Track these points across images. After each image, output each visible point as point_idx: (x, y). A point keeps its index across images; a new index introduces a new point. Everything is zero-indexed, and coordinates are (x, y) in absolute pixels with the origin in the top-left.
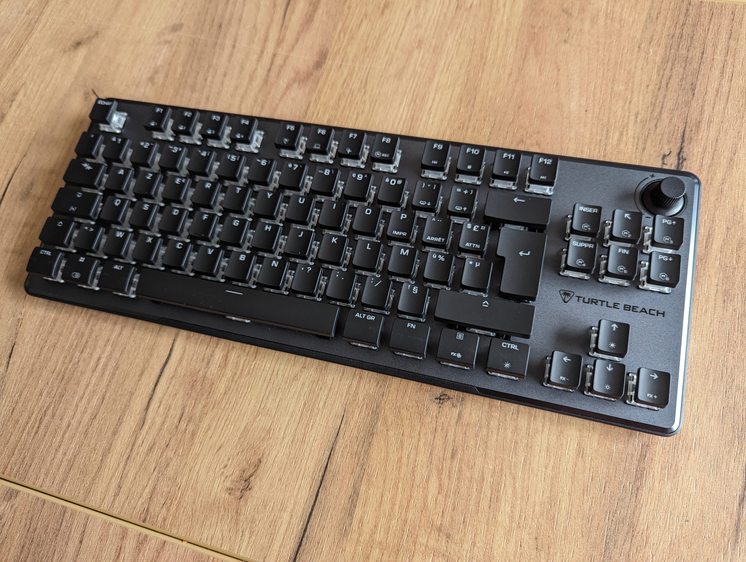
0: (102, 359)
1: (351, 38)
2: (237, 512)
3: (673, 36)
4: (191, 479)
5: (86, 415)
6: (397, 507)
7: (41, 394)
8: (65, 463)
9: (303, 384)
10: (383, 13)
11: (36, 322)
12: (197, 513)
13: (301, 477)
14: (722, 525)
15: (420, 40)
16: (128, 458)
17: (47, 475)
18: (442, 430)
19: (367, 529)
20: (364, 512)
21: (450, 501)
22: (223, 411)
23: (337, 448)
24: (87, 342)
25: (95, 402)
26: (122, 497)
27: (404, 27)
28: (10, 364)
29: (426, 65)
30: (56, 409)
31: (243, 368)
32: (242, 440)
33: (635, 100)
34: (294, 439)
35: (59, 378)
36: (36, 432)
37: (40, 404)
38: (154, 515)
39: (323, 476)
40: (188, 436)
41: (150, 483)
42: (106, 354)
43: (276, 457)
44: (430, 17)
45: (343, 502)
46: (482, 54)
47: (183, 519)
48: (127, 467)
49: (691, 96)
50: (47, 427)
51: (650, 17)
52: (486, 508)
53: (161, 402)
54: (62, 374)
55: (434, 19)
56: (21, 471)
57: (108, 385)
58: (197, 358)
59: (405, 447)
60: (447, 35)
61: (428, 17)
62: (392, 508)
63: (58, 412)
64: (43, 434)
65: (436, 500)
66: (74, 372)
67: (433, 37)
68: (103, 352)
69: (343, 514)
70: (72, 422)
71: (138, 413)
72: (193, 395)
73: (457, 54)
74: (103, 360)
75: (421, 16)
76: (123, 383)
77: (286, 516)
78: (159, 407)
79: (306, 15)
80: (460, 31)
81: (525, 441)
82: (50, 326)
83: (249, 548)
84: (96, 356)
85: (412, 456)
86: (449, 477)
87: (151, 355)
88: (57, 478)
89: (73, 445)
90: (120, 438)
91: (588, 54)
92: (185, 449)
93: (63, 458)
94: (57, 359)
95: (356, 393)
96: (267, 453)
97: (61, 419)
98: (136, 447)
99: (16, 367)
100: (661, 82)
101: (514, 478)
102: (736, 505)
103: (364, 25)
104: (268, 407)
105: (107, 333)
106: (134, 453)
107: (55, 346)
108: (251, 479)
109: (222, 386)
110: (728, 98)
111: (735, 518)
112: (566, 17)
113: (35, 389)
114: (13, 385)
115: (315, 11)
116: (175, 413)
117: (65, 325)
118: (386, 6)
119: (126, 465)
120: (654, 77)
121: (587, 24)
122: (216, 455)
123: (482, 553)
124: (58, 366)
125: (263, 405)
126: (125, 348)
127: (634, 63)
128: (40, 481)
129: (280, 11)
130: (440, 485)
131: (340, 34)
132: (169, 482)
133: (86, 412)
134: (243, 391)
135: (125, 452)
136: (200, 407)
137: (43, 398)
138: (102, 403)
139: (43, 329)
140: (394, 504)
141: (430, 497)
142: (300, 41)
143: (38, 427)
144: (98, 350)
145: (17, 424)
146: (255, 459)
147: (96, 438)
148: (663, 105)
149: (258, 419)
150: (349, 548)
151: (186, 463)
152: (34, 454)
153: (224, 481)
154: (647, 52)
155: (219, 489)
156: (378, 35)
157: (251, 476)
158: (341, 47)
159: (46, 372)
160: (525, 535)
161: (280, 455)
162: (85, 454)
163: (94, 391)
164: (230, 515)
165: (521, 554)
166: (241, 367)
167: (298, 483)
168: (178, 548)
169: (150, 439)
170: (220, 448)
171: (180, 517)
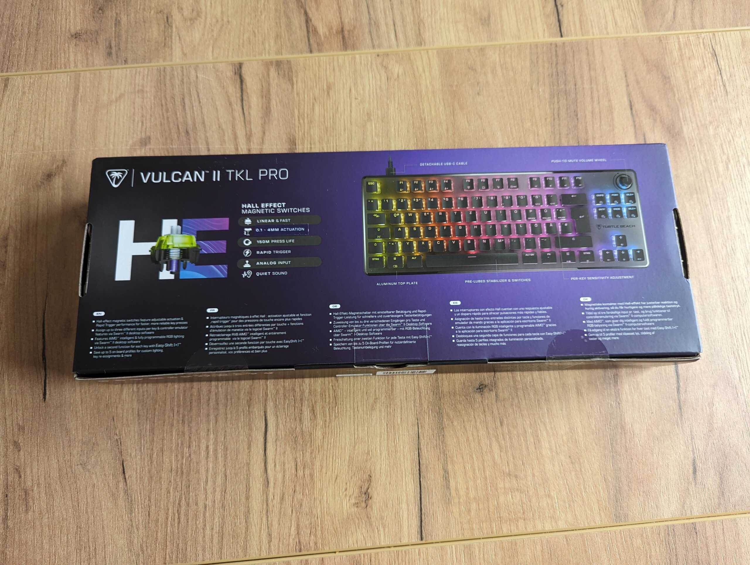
0: (210, 446)
1: (311, 122)
2: (368, 517)
3: (552, 75)
4: (324, 508)
5: (217, 493)
6: (477, 471)
7: (168, 492)
8: (216, 536)
9: (380, 411)
10: (328, 93)
11: (134, 437)
12: (339, 530)
13: (404, 476)
14: (672, 408)
15: (367, 114)
16: (267, 512)
17: (204, 550)
18: (488, 409)
19: (462, 493)
20: (457, 483)
21: (510, 454)
22: (327, 451)
23: (422, 447)
24: (190, 438)
25: (219, 481)
26: (275, 542)
27: (351, 104)
28: (127, 479)
29: (380, 134)
30: (187, 498)
31: (329, 414)
32: (351, 466)
33: (540, 132)
34: (389, 452)
35: (179, 474)
36: (179, 523)
37: (171, 500)
38: (306, 544)
39: (420, 470)
40: (308, 479)
41: (293, 523)
42: (211, 442)
43: (381, 469)
44: (369, 91)
45: (440, 481)
46: (420, 116)
47: (330, 537)
48: (269, 519)
49: (576, 121)
50: (187, 515)
51: (532, 62)
52: (534, 449)
53: (275, 462)
54: (179, 470)
55: (373, 93)
56: (180, 556)
57: (225, 465)
58: (290, 419)
59: (468, 429)
60: (388, 105)
61: (367, 92)
62: (474, 473)
63: (191, 500)
64: (186, 521)
65: (501, 456)
66: (190, 464)
67: (377, 109)
68: (208, 441)
69: (443, 489)
70: (207, 503)
71: (259, 477)
72: (299, 448)
73: (401, 120)
74: (211, 448)
75: (362, 92)
76: (237, 459)
77: (404, 506)
78: (275, 466)
79: (262, 107)
80: (396, 99)
81: (543, 397)
82: (150, 435)
83: (387, 537)
84: (203, 446)
85: (475, 434)
86: (504, 439)
87: (251, 429)
88: (215, 550)
89: (217, 520)
90: (254, 500)
91: (498, 101)
92: (309, 489)
93: (212, 532)
94: (170, 460)
95: (421, 404)
96: (373, 468)
97: (197, 504)
98: (270, 501)
99: (134, 479)
100: (554, 115)
101: (545, 424)
102: (676, 393)
103: (317, 108)
104: (360, 436)
105: (204, 425)
106: (270, 506)
107: (162, 450)
108: (369, 491)
109: (319, 434)
110: (600, 117)
111: (677, 401)
112: (473, 73)
113: (161, 490)
114: (139, 494)
115: (269, 103)
116: (290, 466)
117: (163, 431)
118: (329, 88)
119: (268, 517)
120: (548, 111)
121: (490, 76)
122: (336, 484)
123: (540, 479)
124: (174, 465)
125: (356, 436)
126: (226, 431)
127: (531, 103)
128: (201, 556)
129: (237, 107)
130: (500, 446)
131: (299, 120)
132: (308, 516)
133: (215, 491)
134: (337, 432)
135: (263, 509)
136: (308, 455)
137: (172, 494)
138: (226, 479)
139: (144, 441)
140: (474, 470)
141: (496, 456)
142: (267, 133)
143: (179, 518)
144: (203, 441)
145: (158, 522)
146: (366, 477)
147: (233, 507)
148: (560, 132)
149: (357, 447)
150: (456, 510)
151: (314, 498)
152: (185, 539)
153: (349, 500)
154: (538, 92)
155: (348, 507)
156: (331, 114)
157: (368, 488)
158: (304, 132)
159: (165, 473)
160: (562, 457)
161: (383, 467)
162: (230, 522)
163: (215, 473)
164: (363, 521)
165: (564, 470)
166: (328, 415)
167: (404, 481)
168: (334, 559)
169: (278, 492)
170: (336, 478)
171: (327, 537)
